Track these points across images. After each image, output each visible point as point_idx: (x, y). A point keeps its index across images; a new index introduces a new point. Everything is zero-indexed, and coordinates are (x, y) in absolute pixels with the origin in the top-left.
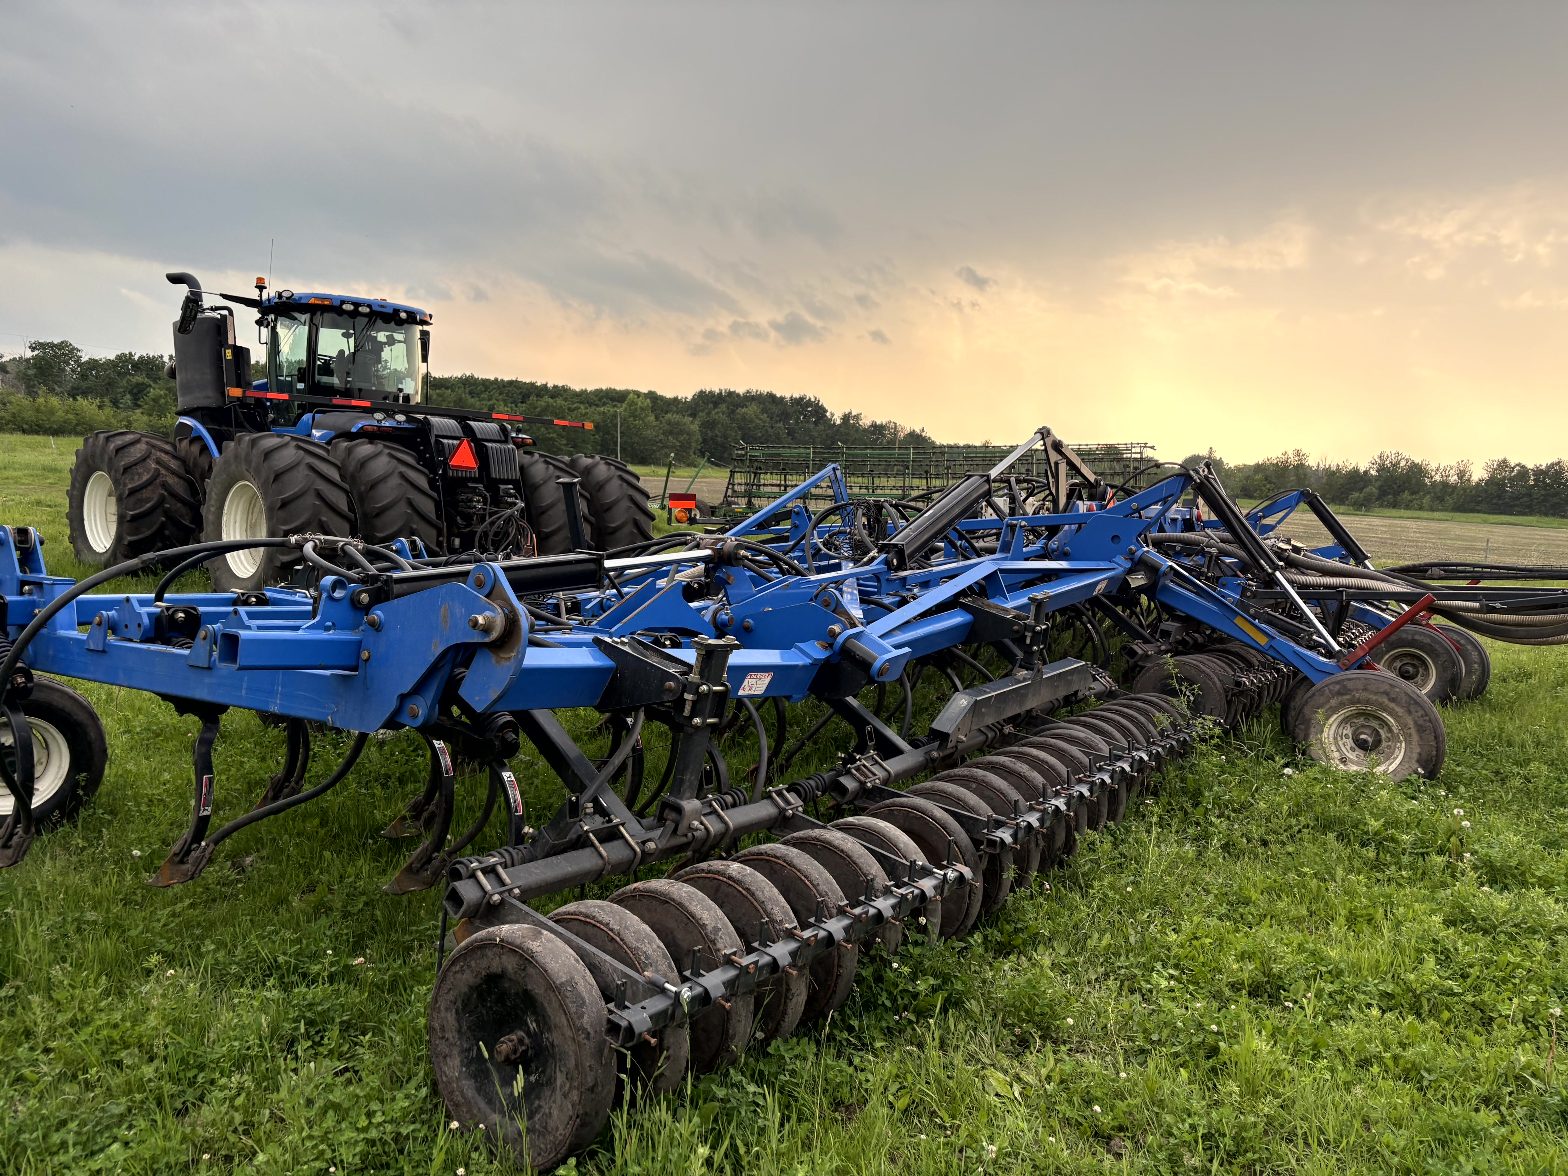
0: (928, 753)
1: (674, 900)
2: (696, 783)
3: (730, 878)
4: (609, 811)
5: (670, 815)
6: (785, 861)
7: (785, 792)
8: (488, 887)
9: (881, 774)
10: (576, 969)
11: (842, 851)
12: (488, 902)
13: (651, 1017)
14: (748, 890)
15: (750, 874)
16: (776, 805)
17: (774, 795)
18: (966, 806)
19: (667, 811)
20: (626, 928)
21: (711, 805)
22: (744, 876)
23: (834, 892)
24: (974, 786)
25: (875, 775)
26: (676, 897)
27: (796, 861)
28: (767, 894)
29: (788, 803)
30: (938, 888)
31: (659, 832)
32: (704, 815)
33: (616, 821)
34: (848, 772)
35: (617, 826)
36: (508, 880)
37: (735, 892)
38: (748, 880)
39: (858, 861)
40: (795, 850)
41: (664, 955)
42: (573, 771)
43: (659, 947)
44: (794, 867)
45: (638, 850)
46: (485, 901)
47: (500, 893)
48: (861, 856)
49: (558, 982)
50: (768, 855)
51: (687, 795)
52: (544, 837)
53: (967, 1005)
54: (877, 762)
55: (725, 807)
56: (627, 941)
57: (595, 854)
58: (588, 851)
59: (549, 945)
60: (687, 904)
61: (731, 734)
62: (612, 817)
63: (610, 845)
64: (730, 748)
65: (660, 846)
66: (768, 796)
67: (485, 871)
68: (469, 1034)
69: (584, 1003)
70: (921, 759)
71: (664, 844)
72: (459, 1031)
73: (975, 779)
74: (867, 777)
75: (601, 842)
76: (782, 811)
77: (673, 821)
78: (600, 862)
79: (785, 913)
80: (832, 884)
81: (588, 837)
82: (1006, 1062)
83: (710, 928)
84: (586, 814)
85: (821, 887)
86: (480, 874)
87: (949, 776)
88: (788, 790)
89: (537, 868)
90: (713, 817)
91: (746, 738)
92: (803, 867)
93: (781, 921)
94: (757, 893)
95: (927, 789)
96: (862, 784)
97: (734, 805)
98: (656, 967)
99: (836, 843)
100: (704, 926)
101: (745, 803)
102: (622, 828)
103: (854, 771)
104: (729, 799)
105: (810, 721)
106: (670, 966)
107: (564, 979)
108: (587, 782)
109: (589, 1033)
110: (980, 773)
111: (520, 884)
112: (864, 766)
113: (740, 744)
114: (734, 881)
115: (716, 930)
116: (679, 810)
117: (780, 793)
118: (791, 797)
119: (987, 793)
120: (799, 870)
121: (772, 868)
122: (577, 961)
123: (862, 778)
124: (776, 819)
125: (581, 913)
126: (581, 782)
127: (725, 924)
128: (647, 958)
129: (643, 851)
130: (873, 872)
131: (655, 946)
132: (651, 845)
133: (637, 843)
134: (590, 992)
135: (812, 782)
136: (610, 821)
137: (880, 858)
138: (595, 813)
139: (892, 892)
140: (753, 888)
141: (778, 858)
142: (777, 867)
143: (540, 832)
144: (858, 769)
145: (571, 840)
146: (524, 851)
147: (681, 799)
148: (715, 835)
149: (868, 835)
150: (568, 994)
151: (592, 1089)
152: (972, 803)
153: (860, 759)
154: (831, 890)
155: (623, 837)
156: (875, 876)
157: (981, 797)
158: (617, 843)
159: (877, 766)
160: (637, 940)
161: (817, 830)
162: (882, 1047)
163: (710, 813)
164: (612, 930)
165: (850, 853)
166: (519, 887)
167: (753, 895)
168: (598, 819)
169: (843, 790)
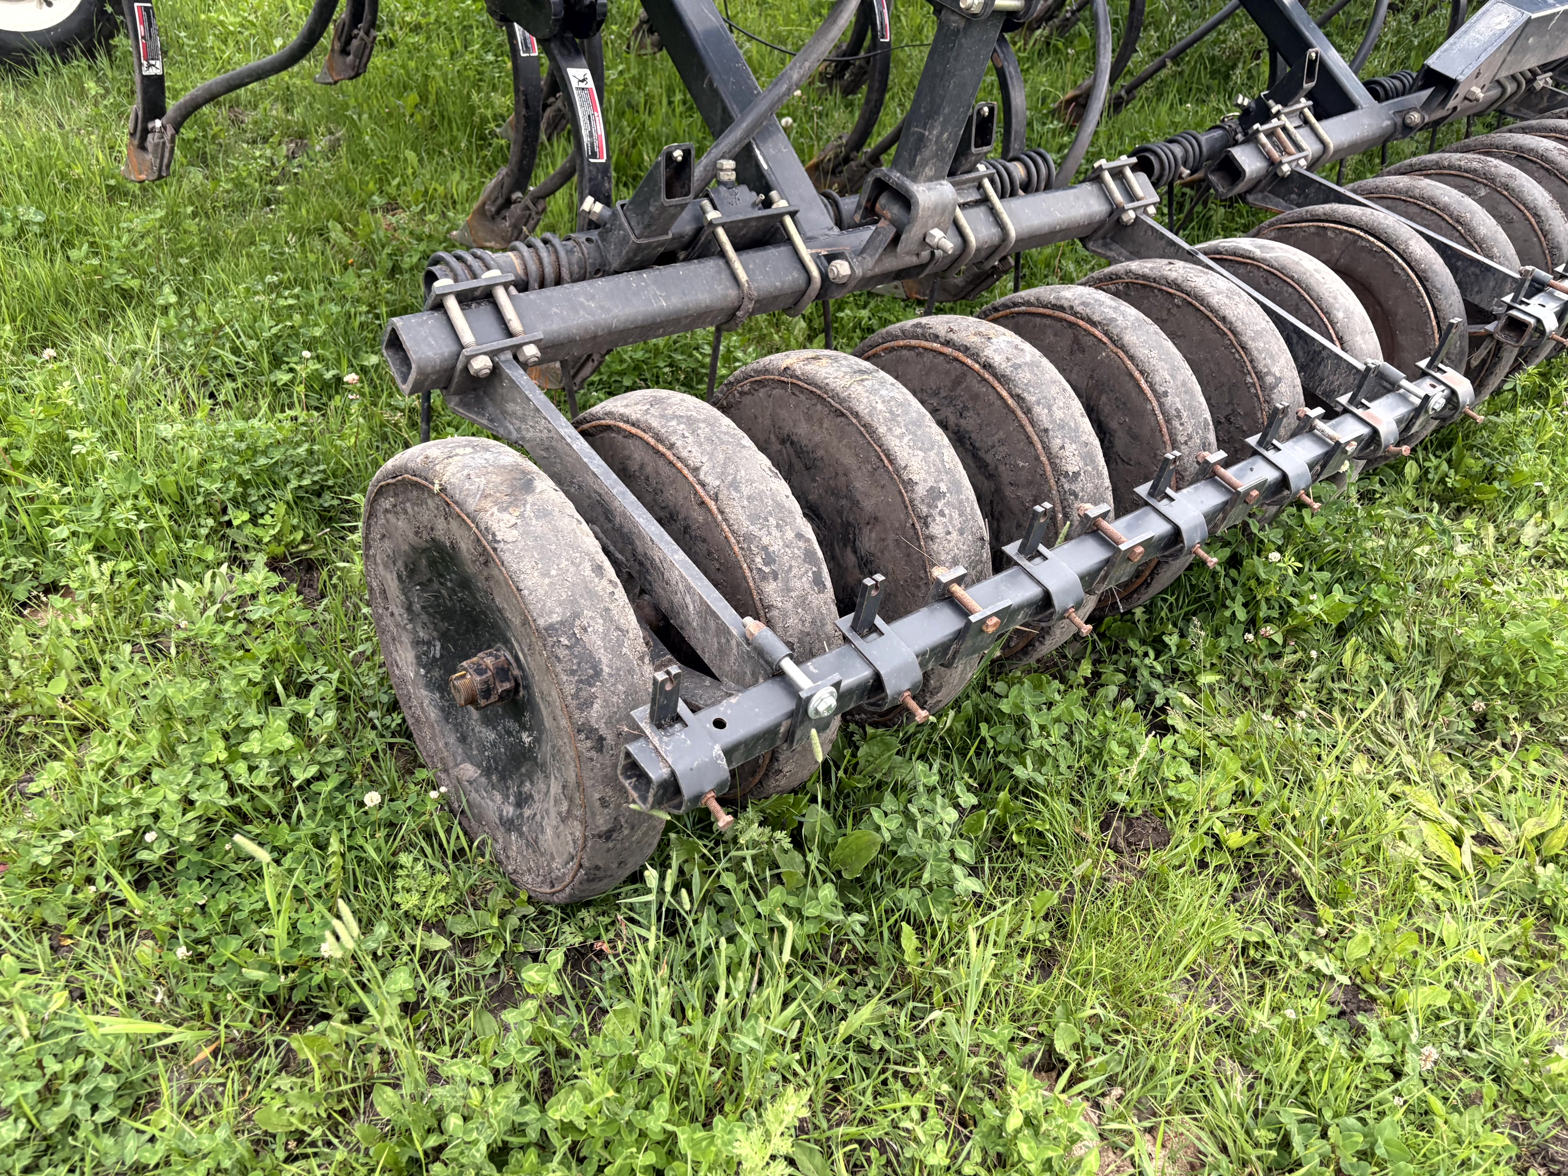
0: (1403, 113)
1: (857, 415)
2: (952, 147)
3: (987, 366)
4: (771, 178)
5: (888, 208)
6: (1106, 333)
7: (1128, 172)
8: (467, 337)
9: (1311, 147)
10: (591, 594)
11: (1224, 319)
12: (466, 369)
13: (728, 753)
14: (1019, 398)
15: (1032, 365)
16: (1107, 196)
17: (1107, 176)
18: (1469, 236)
19: (883, 200)
20: (734, 485)
21: (980, 187)
22: (1016, 367)
23: (1193, 413)
24: (1483, 192)
25: (1299, 148)
26: (862, 409)
27: (1130, 338)
28: (1058, 414)
29: (1131, 196)
30: (1406, 425)
31: (866, 234)
32: (963, 206)
33: (780, 204)
34: (1251, 139)
35: (780, 216)
36: (515, 325)
37: (993, 397)
38: (1023, 377)
39: (1251, 344)
40: (1132, 312)
41: (809, 556)
42: (711, 83)
43: (799, 536)
44: (1122, 348)
45: (815, 273)
46: (460, 366)
47: (492, 354)
48: (1259, 334)
49: (541, 622)
50: (1075, 314)
51: (929, 171)
52: (621, 227)
53: (1385, 629)
54: (1306, 122)
55: (1007, 192)
56: (732, 517)
57: (725, 275)
58: (709, 267)
59: (538, 526)
60: (882, 430)
61: (1046, 32)
62: (774, 194)
63: (757, 256)
64: (1040, 54)
65: (859, 272)
66: (1096, 178)
67: (465, 299)
68: (424, 617)
69: (598, 673)
70: (1387, 123)
71: (868, 265)
72: (409, 609)
73: (1489, 180)
74: (1284, 151)
75: (738, 248)
76: (1116, 211)
77: (893, 222)
78: (733, 293)
79: (1088, 458)
80: (1193, 396)
81: (715, 236)
82: (1445, 768)
83: (921, 491)
84: (720, 183)
85: (1169, 401)
86: (452, 304)
87: (1438, 165)
88: (1134, 168)
89: (592, 297)
90: (980, 212)
91: (1069, 43)
92: (1141, 352)
93: (1076, 475)
94: (1037, 410)
95: (1397, 191)
96: (1273, 164)
97: (1027, 187)
98: (786, 581)
99: (1215, 300)
100: (910, 484)
101: (1048, 187)
102: (788, 220)
103: (1263, 138)
104: (1018, 171)
105: (1178, 23)
106: (817, 581)
107: (556, 618)
108: (734, 109)
109: (601, 739)
110: (1503, 168)
111: (539, 335)
112: (1284, 129)
113: (1057, 50)
114: (995, 375)
115: (935, 494)
116: (906, 201)
117: (1118, 174)
118: (1139, 183)
119: (1505, 208)
120: (1132, 358)
121: (1076, 340)
122: (598, 569)
123: (1276, 155)
124: (1101, 224)
125: (648, 429)
126: (725, 109)
127: (956, 486)
128: (769, 560)
129: (824, 276)
130: (1276, 370)
131: (790, 535)
132: (841, 268)
133: (816, 257)
134: (615, 649)
135: (1177, 150)
136: (768, 203)
137: (1291, 336)
138: (740, 181)
139: (1312, 428)
140: (1031, 398)
141: (1094, 324)
142: (1088, 341)
143: (615, 215)
144: (1271, 134)
145: (678, 237)
146: (585, 246)
147: (915, 179)
148: (978, 250)
149: (1273, 282)
150: (562, 653)
151: (608, 835)
152: (1482, 231)
153: (1278, 113)
154: (1190, 408)
155: (789, 241)
156: (1279, 380)
157: (1500, 218)
158: (774, 254)
159: (1305, 131)
160: (754, 518)
161: (1179, 264)
162: (1211, 687)
163: (977, 203)
164: (703, 485)
165: (1239, 326)
166: (536, 342)
167: (1028, 411)
168: (746, 196)
169: (1233, 171)
